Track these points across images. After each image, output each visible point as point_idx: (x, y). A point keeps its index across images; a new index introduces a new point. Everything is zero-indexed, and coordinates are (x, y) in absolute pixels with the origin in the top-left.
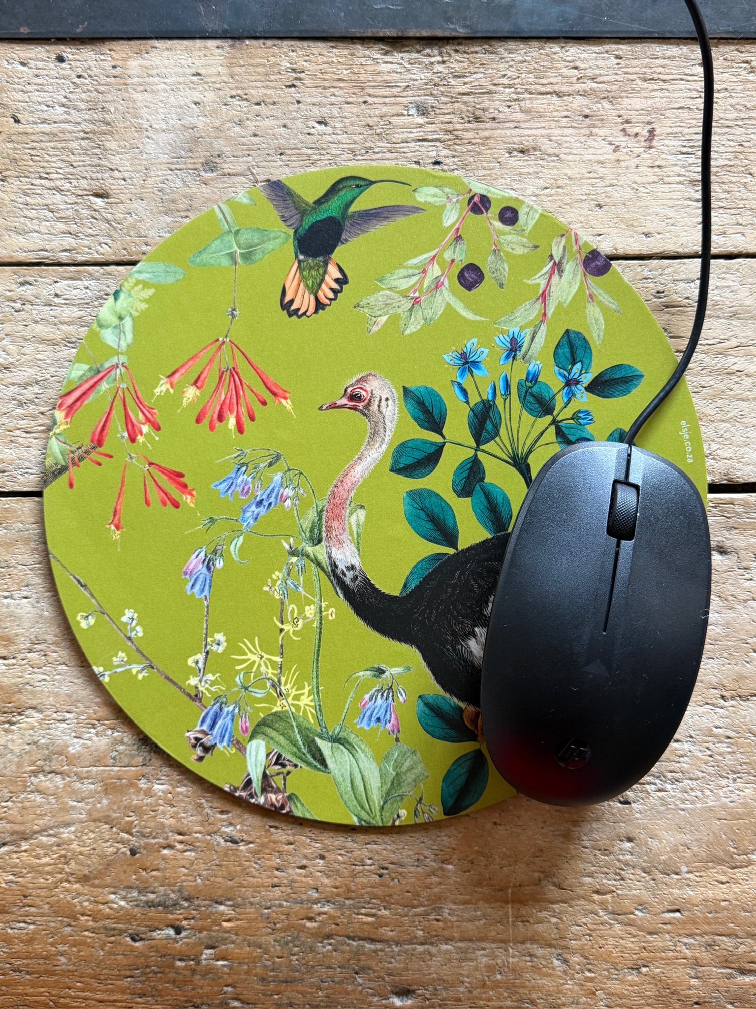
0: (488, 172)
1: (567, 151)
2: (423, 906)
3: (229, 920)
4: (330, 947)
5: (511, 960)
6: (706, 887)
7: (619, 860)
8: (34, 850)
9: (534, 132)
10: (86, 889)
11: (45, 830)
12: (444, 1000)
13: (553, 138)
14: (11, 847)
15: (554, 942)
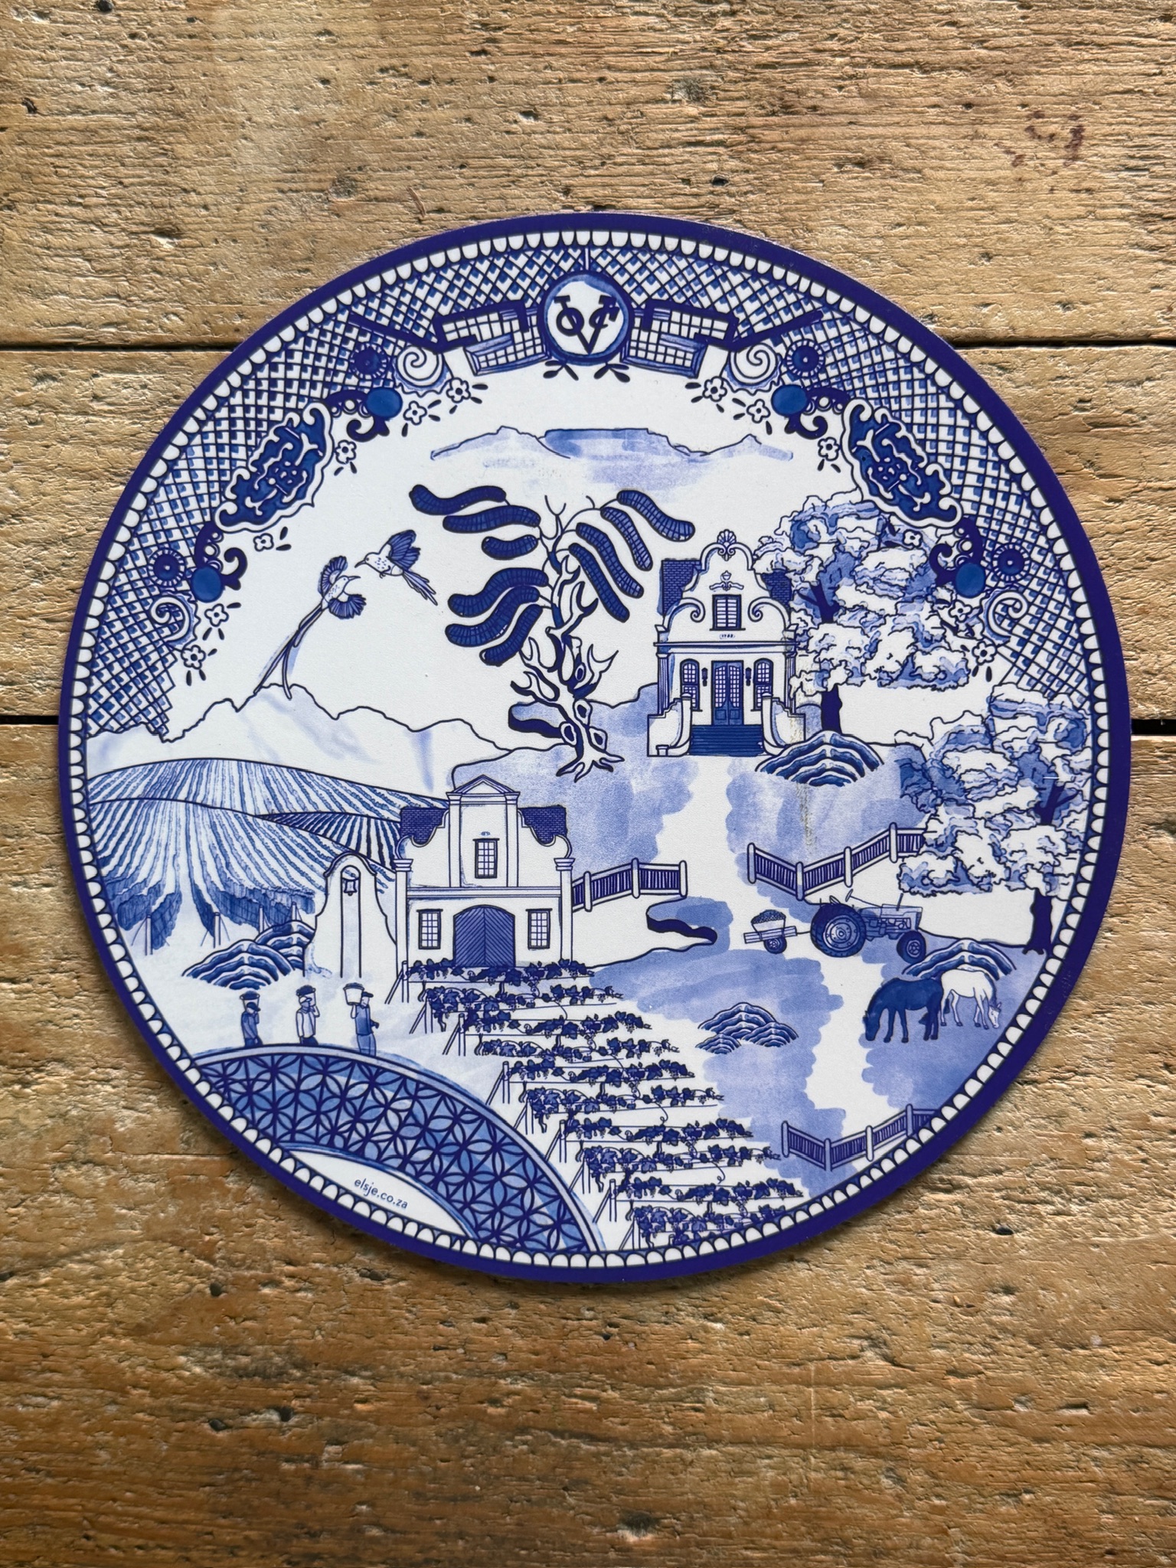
0: (804, 197)
1: (935, 163)
2: (674, 1387)
3: (364, 1401)
4: (525, 1447)
5: (813, 1475)
6: (1130, 1368)
7: (991, 1323)
8: (60, 1284)
9: (880, 131)
10: (141, 1347)
11: (77, 1253)
12: (705, 1535)
13: (913, 141)
14: (25, 1279)
15: (881, 1449)
